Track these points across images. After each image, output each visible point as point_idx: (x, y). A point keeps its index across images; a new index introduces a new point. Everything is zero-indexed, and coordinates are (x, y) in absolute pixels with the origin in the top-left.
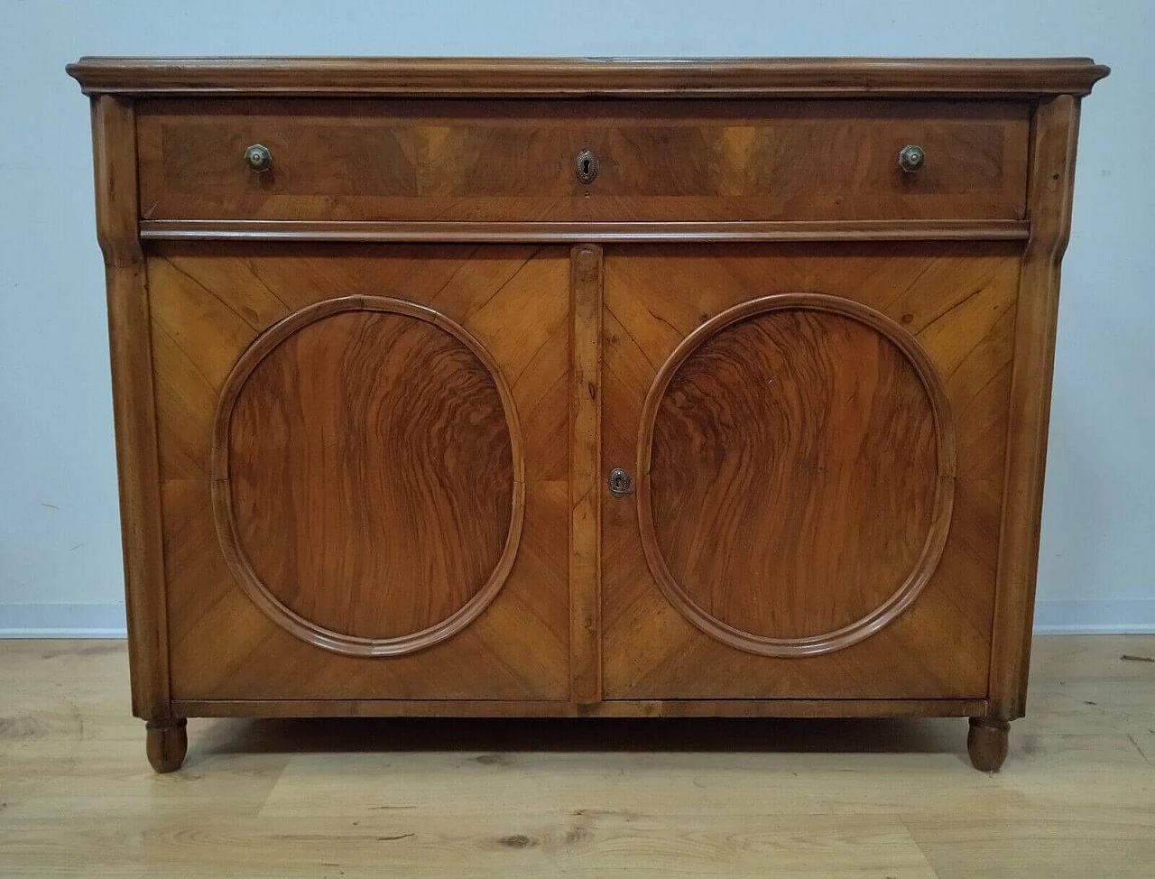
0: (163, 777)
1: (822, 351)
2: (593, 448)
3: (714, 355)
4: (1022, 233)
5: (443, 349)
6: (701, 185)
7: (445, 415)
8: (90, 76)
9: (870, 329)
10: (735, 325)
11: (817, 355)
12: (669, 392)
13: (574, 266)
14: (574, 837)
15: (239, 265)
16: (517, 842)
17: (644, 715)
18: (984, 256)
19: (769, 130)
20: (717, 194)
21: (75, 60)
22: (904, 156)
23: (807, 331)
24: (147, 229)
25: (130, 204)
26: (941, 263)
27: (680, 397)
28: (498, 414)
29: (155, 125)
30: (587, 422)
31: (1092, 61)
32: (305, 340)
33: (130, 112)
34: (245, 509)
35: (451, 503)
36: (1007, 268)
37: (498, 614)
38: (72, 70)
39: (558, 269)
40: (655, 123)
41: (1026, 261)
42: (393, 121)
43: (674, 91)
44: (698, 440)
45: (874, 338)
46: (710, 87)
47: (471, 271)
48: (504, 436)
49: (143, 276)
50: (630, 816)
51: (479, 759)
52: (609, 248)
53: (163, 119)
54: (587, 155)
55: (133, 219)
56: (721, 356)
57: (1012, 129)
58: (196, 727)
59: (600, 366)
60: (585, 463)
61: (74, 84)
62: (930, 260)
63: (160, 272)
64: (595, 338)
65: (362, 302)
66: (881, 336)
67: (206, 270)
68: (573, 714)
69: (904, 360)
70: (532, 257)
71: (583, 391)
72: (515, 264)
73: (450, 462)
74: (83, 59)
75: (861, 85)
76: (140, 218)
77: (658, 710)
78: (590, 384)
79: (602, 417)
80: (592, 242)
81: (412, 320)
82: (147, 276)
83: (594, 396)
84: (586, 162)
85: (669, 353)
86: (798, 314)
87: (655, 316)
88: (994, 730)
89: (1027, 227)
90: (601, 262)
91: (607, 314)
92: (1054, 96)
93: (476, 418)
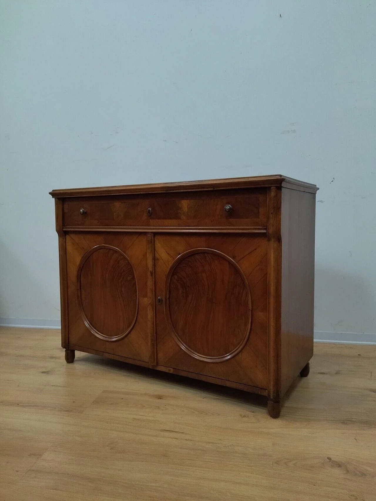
0: (68, 364)
1: (213, 266)
2: (152, 290)
3: (184, 265)
4: (265, 231)
5: (122, 260)
6: (177, 217)
7: (122, 277)
8: (54, 194)
9: (226, 261)
10: (189, 256)
11: (211, 267)
12: (173, 275)
13: (147, 238)
15: (81, 237)
17: (168, 372)
18: (257, 238)
19: (192, 201)
20: (180, 219)
21: (51, 191)
23: (208, 259)
24: (65, 228)
25: (61, 223)
26: (244, 239)
27: (176, 277)
28: (133, 278)
29: (66, 204)
30: (150, 283)
32: (94, 256)
33: (61, 202)
34: (83, 297)
35: (123, 302)
36: (263, 242)
37: (133, 334)
38: (50, 193)
39: (144, 239)
40: (165, 200)
41: (269, 240)
43: (165, 192)
44: (181, 290)
45: (227, 263)
47: (126, 239)
48: (135, 284)
52: (155, 234)
54: (150, 209)
55: (62, 226)
56: (186, 266)
59: (154, 267)
61: (51, 196)
62: (240, 239)
64: (151, 259)
65: (104, 246)
66: (229, 263)
67: (76, 238)
68: (151, 368)
69: (236, 271)
70: (139, 236)
71: (149, 274)
72: (135, 238)
73: (123, 290)
75: (211, 188)
77: (172, 371)
78: (151, 272)
79: (155, 281)
80: (150, 232)
81: (116, 252)
82: (65, 239)
83: (152, 275)
84: (149, 211)
85: (171, 264)
86: (206, 255)
87: (167, 253)
88: (272, 402)
89: (266, 229)
90: (153, 238)
91: (156, 252)
92: (270, 187)
93: (129, 278)
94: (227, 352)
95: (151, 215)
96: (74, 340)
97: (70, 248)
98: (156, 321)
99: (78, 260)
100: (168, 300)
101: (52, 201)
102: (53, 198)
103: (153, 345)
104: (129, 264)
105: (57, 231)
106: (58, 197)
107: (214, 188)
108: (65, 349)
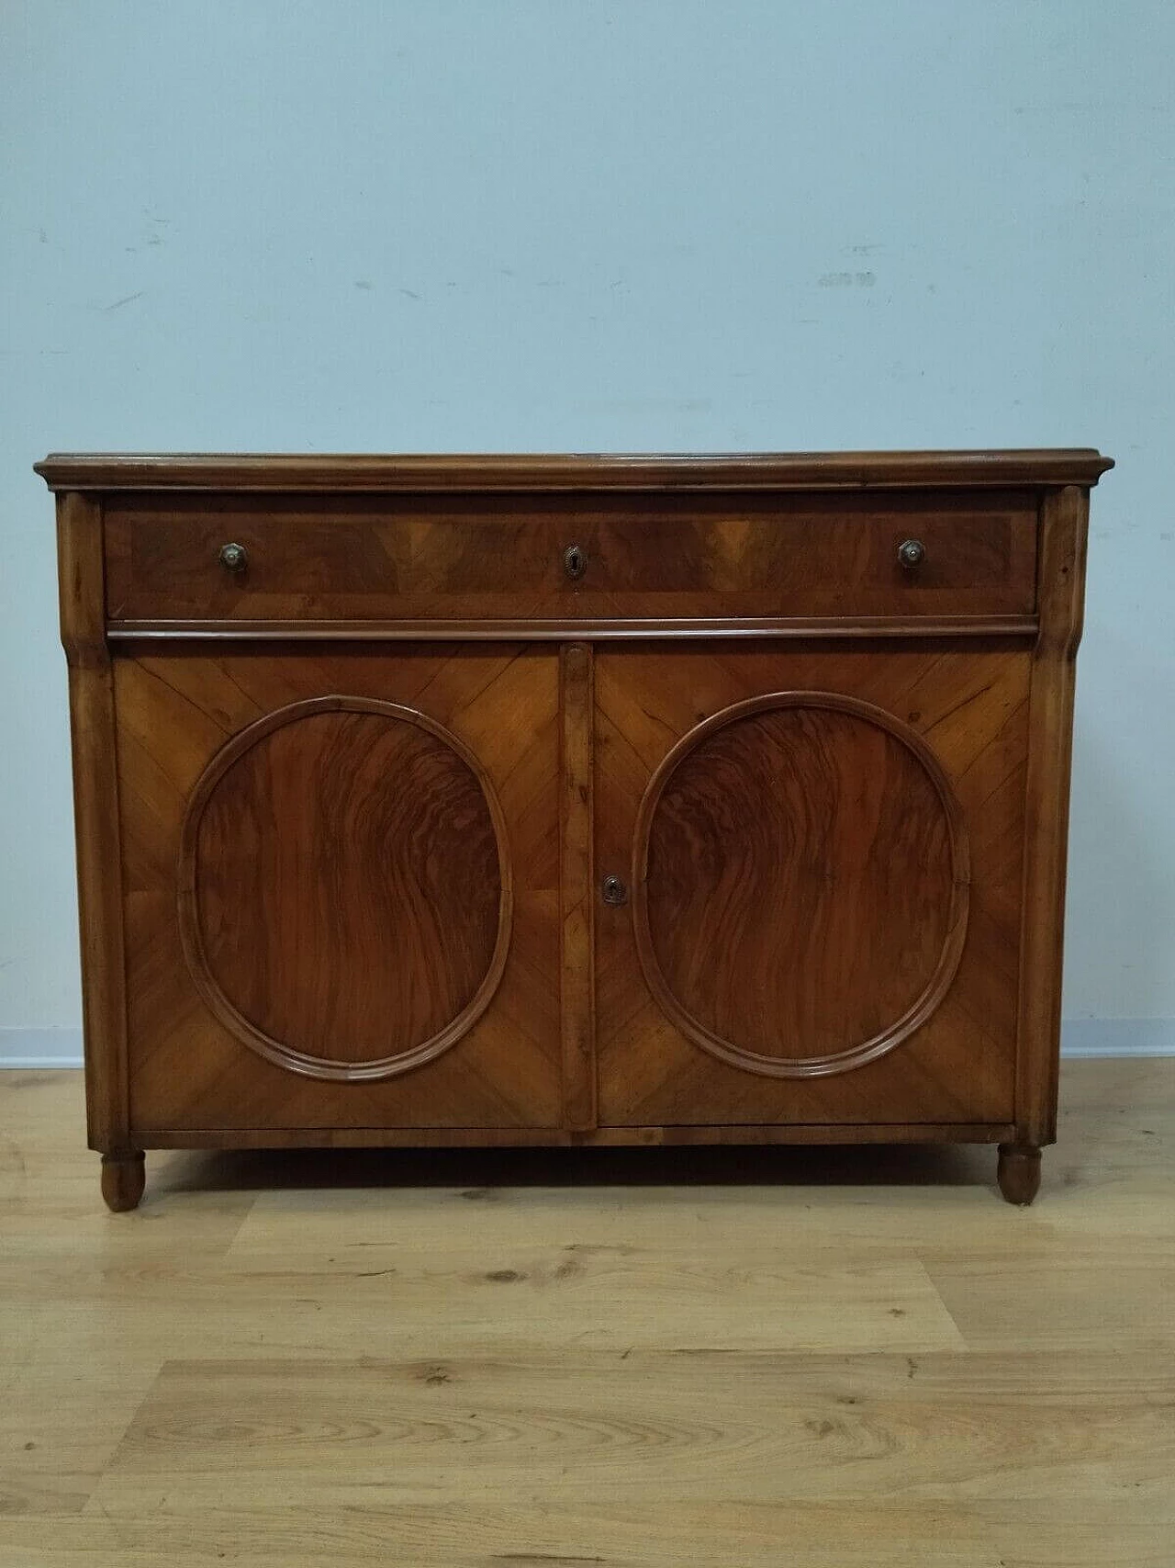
0: (120, 1216)
1: (827, 751)
2: (584, 854)
3: (712, 756)
4: (1033, 628)
5: (425, 751)
6: (694, 582)
7: (427, 820)
8: (56, 474)
9: (877, 728)
10: (735, 723)
11: (822, 757)
12: (666, 793)
13: (563, 663)
14: (565, 1271)
15: (209, 665)
16: (504, 1277)
17: (642, 1143)
18: (990, 652)
19: (764, 524)
20: (711, 589)
21: (41, 458)
22: (903, 551)
23: (808, 728)
24: (114, 630)
25: (97, 603)
26: (950, 659)
27: (677, 800)
28: (484, 819)
29: (123, 523)
30: (578, 828)
31: (1096, 452)
32: (278, 745)
33: (98, 509)
34: (213, 923)
35: (433, 914)
36: (1018, 663)
37: (485, 1034)
38: (39, 469)
39: (547, 667)
40: (645, 518)
41: (1038, 656)
42: (375, 517)
43: (663, 487)
44: (697, 845)
45: (883, 736)
46: (701, 483)
47: (456, 670)
48: (490, 842)
49: (109, 678)
50: (626, 1251)
51: (464, 1195)
52: (599, 646)
53: (132, 516)
54: (573, 551)
55: (99, 620)
56: (719, 756)
57: (1019, 521)
58: (156, 1161)
59: (591, 768)
60: (575, 870)
62: (936, 656)
63: (126, 673)
64: (585, 739)
65: (339, 703)
66: (889, 735)
67: (174, 670)
68: (567, 1143)
69: (914, 760)
70: (519, 655)
71: (575, 795)
72: (502, 662)
73: (433, 870)
74: (50, 456)
75: (855, 480)
76: (107, 617)
77: (659, 1137)
78: (582, 788)
79: (595, 821)
80: (583, 641)
81: (393, 721)
82: (113, 677)
83: (584, 798)
84: (572, 558)
85: (665, 754)
86: (801, 713)
87: (649, 716)
88: (1024, 1157)
89: (1037, 622)
90: (591, 661)
91: (600, 714)
92: (1061, 487)
93: (461, 823)
94: (872, 1030)
95: (575, 575)
97: (136, 712)
99: (190, 765)
100: (645, 886)
102: (50, 490)
104: (462, 768)
105: (66, 640)
106: (78, 488)
107: (863, 481)
108: (101, 1155)
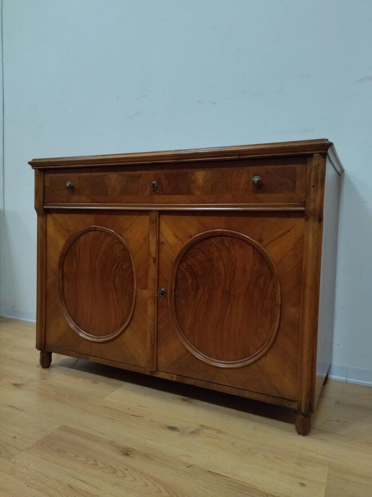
1: (232, 251)
2: (154, 280)
3: (195, 250)
4: (303, 209)
5: (116, 244)
6: (188, 192)
7: (116, 265)
8: (34, 164)
9: (249, 244)
10: (202, 240)
11: (230, 253)
12: (181, 262)
13: (150, 218)
14: (193, 432)
15: (66, 216)
16: (172, 429)
17: (170, 379)
18: (290, 217)
19: (210, 172)
20: (193, 194)
21: (30, 160)
22: (253, 180)
23: (226, 243)
24: (46, 206)
25: (42, 199)
26: (274, 220)
27: (184, 264)
28: (131, 266)
29: (48, 177)
30: (152, 272)
31: (327, 140)
32: (83, 238)
33: (42, 174)
34: (66, 289)
35: (117, 294)
36: (300, 222)
37: (127, 334)
38: (29, 163)
39: (146, 219)
40: (174, 171)
41: (307, 220)
42: (103, 173)
43: (176, 161)
44: (190, 281)
45: (251, 247)
46: (187, 159)
47: (123, 219)
48: (132, 273)
49: (45, 219)
52: (161, 213)
53: (51, 175)
54: (154, 182)
55: (42, 203)
56: (198, 251)
57: (298, 167)
59: (157, 252)
60: (151, 284)
61: (30, 166)
62: (269, 218)
63: (49, 217)
64: (155, 242)
65: (95, 228)
66: (253, 247)
67: (58, 217)
69: (262, 257)
70: (140, 215)
71: (151, 260)
72: (135, 217)
73: (117, 280)
74: (33, 160)
75: (236, 155)
76: (44, 202)
78: (153, 258)
79: (158, 269)
80: (155, 211)
81: (109, 234)
82: (46, 219)
83: (155, 262)
84: (154, 184)
85: (178, 249)
86: (224, 237)
87: (175, 236)
88: (303, 417)
89: (304, 206)
90: (158, 217)
91: (160, 234)
92: (312, 155)
93: (125, 266)
94: (246, 355)
95: (155, 190)
96: (52, 340)
97: (51, 230)
98: (157, 318)
99: (61, 244)
100: (173, 292)
101: (31, 173)
102: (33, 169)
103: (153, 346)
104: (125, 249)
105: (36, 209)
106: (39, 168)
107: (239, 156)
108: (40, 352)
